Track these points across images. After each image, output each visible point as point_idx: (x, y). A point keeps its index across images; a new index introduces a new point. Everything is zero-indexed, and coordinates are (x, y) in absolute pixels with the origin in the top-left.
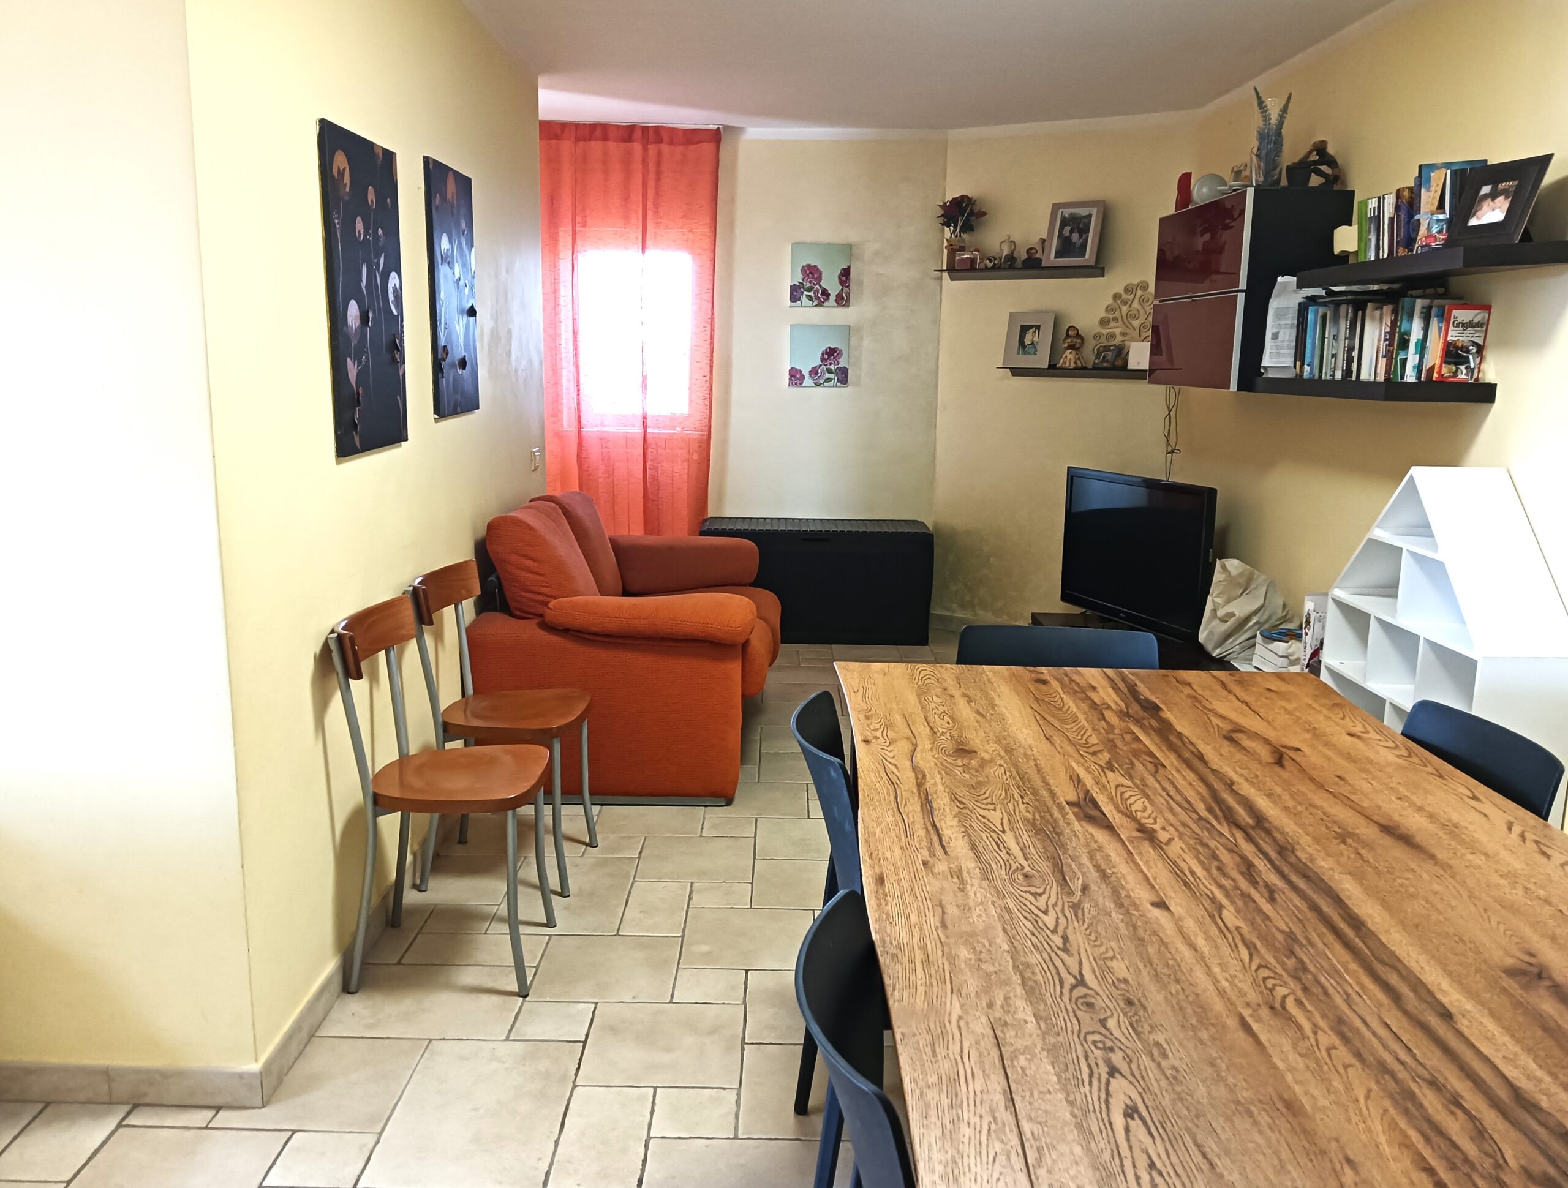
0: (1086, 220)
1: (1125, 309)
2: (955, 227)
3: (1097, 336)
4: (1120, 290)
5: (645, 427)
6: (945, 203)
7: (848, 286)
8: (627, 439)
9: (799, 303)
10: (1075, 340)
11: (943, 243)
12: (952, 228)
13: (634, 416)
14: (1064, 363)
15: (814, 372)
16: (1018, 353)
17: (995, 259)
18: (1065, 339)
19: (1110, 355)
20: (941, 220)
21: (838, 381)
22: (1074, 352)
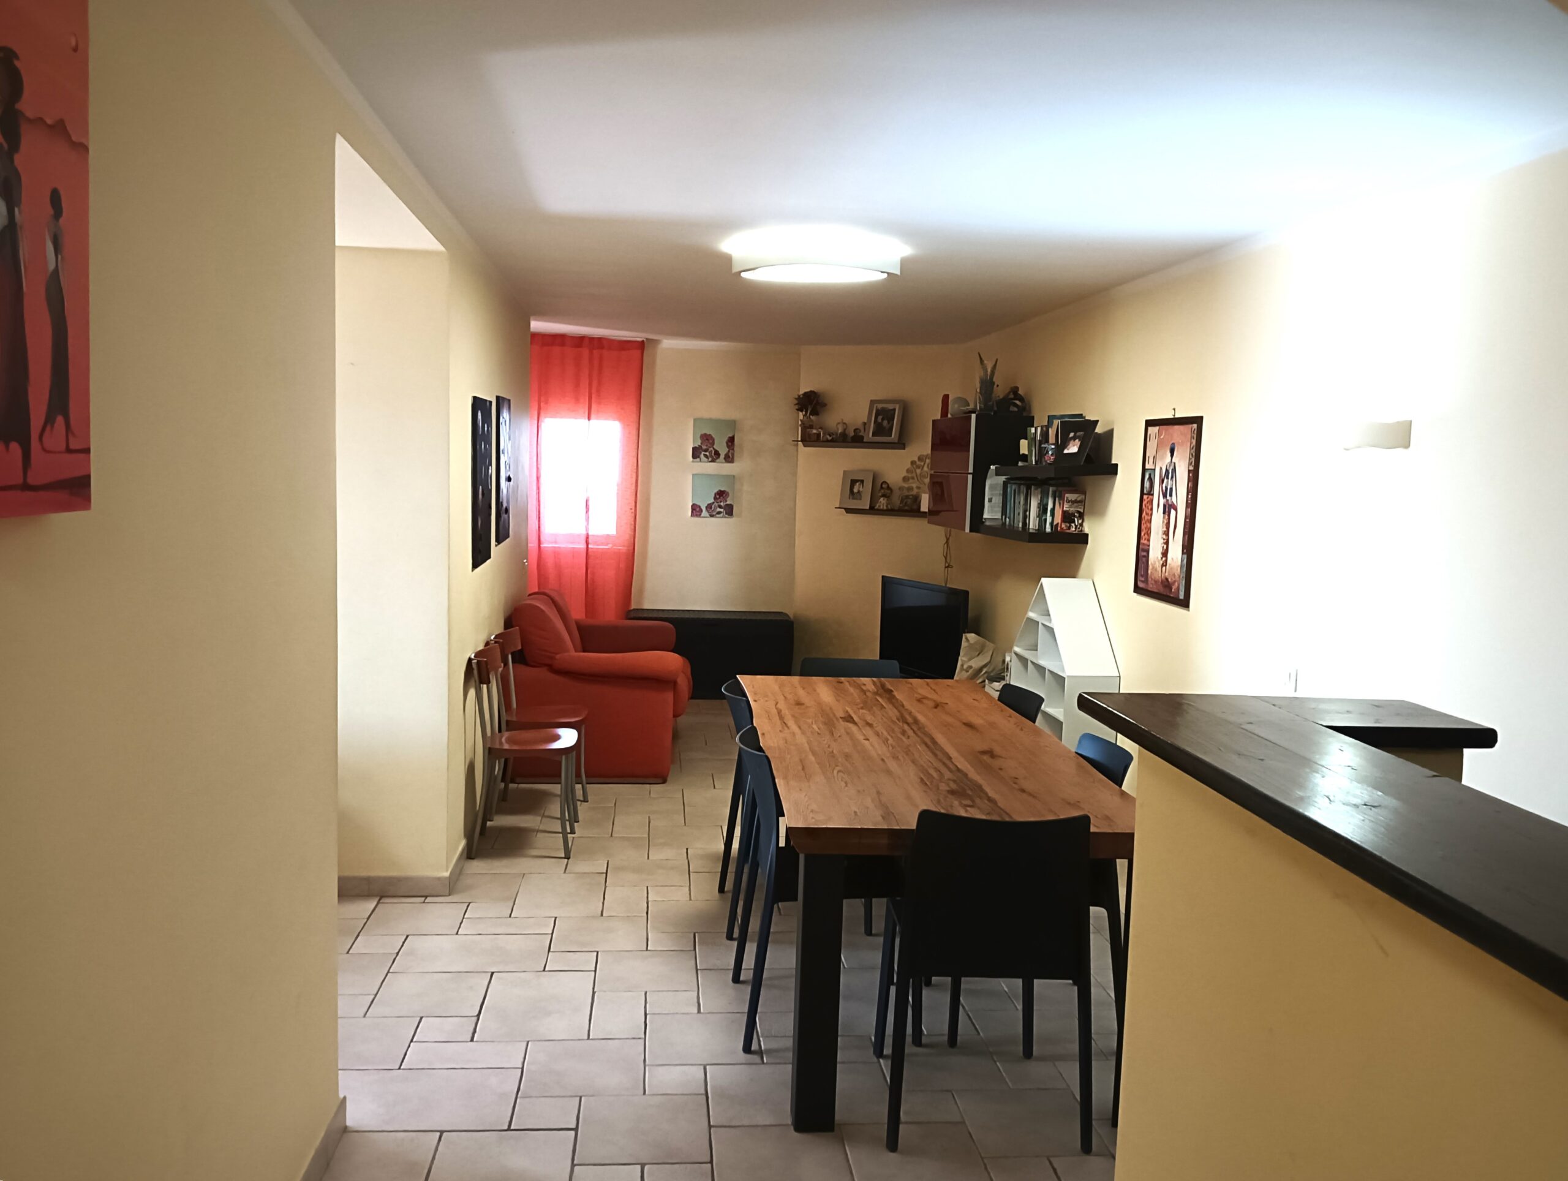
0: (892, 412)
1: (918, 471)
2: (806, 412)
3: (901, 488)
4: (916, 459)
5: (587, 543)
6: (799, 396)
7: (733, 449)
8: (574, 552)
9: (698, 459)
10: (886, 491)
11: (798, 423)
12: (804, 413)
13: (579, 535)
14: (879, 506)
15: (709, 507)
16: (850, 498)
17: (833, 435)
18: (880, 490)
19: (909, 501)
20: (797, 407)
21: (726, 514)
22: (886, 499)
